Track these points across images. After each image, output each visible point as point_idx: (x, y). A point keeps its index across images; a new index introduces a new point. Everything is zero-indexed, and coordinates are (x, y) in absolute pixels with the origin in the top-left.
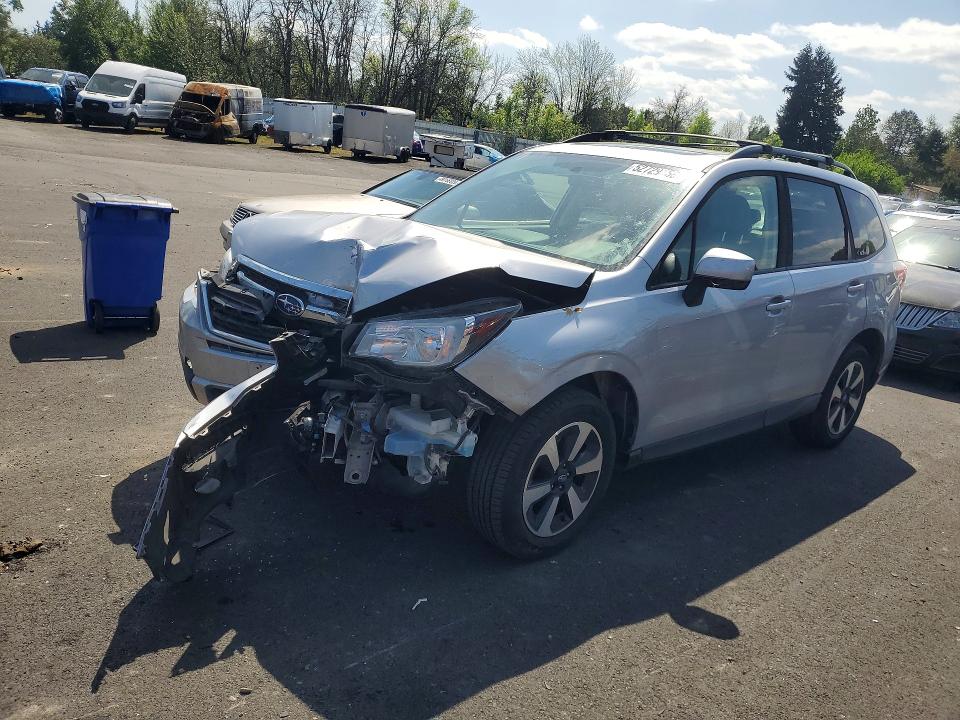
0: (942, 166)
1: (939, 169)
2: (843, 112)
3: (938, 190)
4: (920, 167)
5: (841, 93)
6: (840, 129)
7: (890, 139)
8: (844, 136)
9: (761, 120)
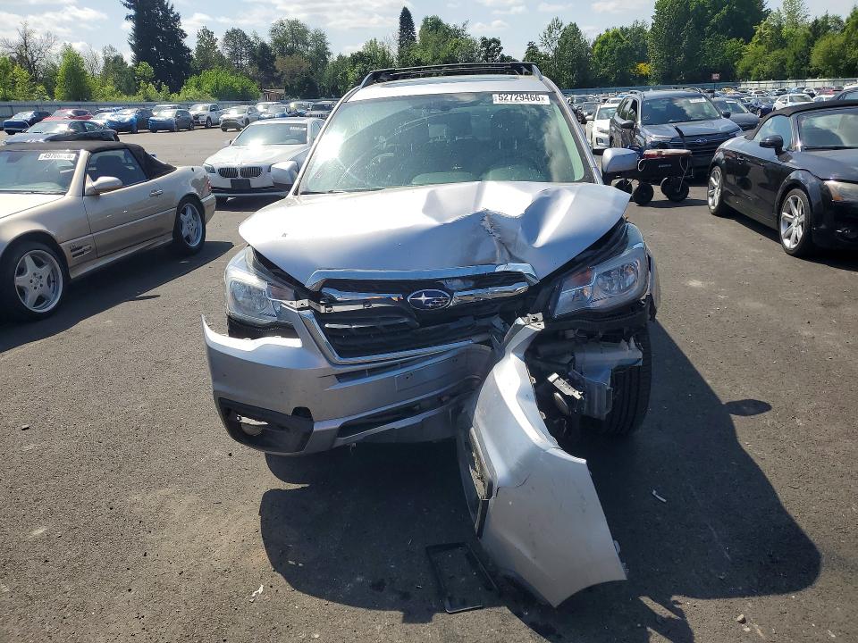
0: (277, 72)
1: (276, 75)
2: (186, 35)
3: (283, 91)
4: (261, 74)
5: (177, 18)
6: (189, 51)
7: (231, 54)
8: (195, 57)
9: (112, 49)
